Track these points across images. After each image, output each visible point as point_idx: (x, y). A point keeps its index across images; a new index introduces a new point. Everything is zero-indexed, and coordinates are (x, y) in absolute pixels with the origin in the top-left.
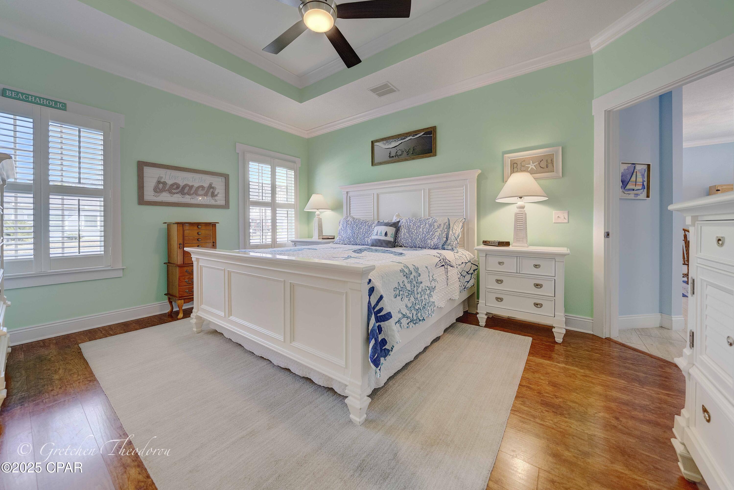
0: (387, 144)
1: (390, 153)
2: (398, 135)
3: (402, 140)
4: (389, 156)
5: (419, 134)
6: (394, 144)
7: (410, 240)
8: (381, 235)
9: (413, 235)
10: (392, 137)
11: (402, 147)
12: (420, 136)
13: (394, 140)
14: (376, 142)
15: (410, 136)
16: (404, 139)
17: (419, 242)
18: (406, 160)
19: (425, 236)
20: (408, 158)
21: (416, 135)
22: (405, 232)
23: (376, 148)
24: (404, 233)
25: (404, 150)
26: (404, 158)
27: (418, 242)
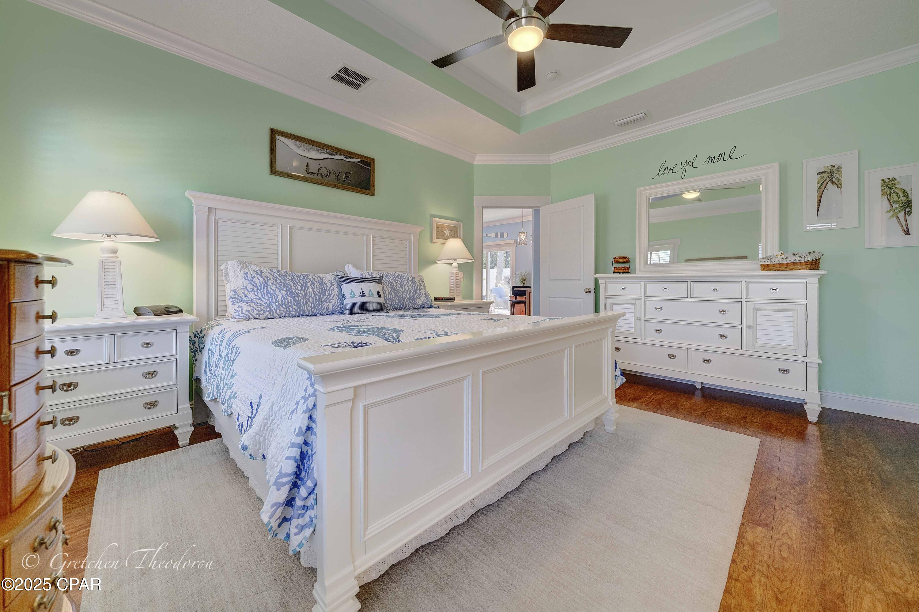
0: (302, 148)
1: (307, 166)
2: (324, 144)
3: (330, 154)
4: (305, 169)
5: (354, 158)
6: (314, 154)
7: (397, 301)
8: (372, 296)
9: (400, 294)
10: (314, 141)
11: (329, 165)
12: (355, 162)
13: (315, 148)
14: (281, 135)
15: (342, 154)
16: (332, 155)
17: (407, 302)
18: (335, 186)
19: (414, 295)
20: (339, 186)
21: (350, 158)
22: (389, 291)
23: (278, 145)
24: (389, 293)
25: (331, 171)
26: (334, 183)
27: (405, 302)
